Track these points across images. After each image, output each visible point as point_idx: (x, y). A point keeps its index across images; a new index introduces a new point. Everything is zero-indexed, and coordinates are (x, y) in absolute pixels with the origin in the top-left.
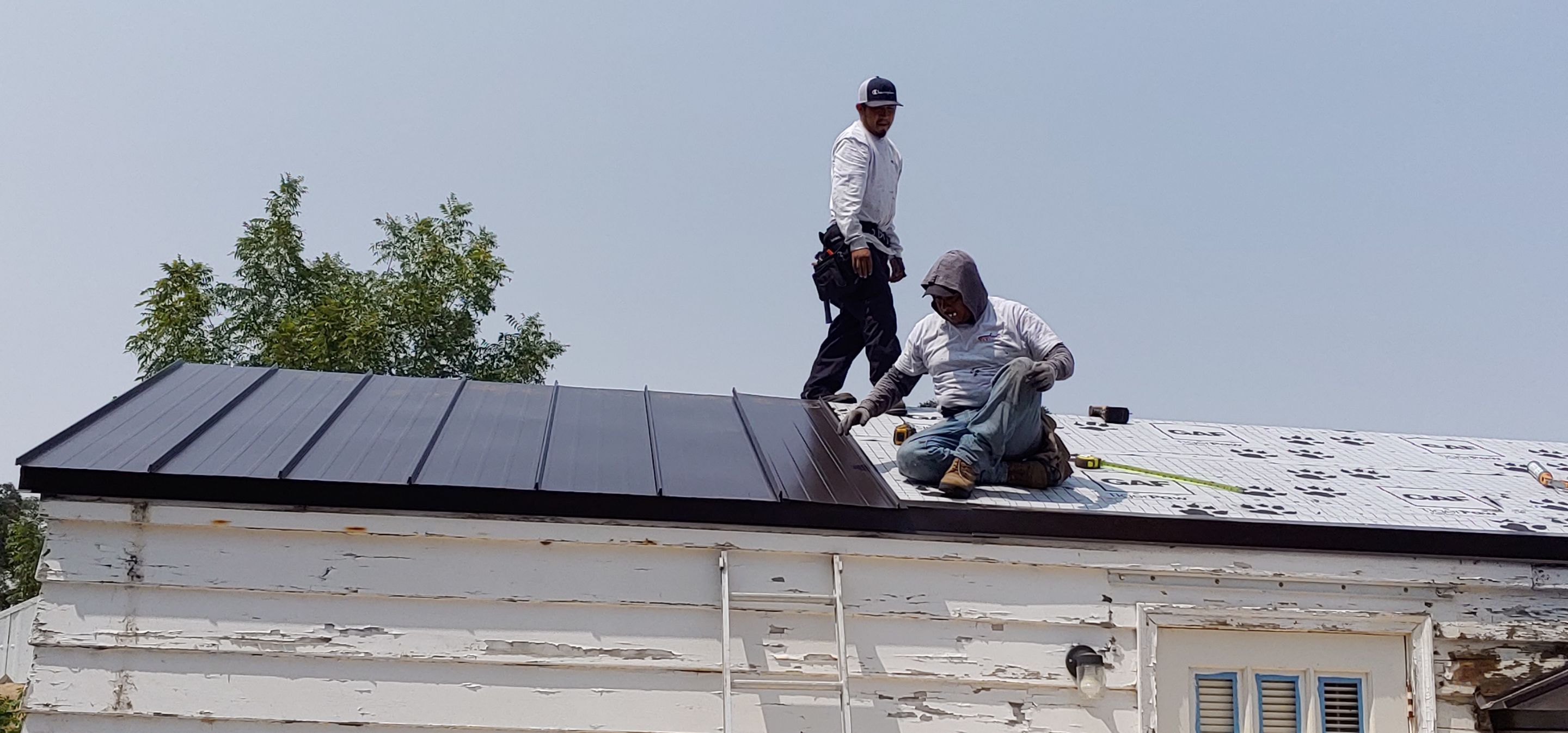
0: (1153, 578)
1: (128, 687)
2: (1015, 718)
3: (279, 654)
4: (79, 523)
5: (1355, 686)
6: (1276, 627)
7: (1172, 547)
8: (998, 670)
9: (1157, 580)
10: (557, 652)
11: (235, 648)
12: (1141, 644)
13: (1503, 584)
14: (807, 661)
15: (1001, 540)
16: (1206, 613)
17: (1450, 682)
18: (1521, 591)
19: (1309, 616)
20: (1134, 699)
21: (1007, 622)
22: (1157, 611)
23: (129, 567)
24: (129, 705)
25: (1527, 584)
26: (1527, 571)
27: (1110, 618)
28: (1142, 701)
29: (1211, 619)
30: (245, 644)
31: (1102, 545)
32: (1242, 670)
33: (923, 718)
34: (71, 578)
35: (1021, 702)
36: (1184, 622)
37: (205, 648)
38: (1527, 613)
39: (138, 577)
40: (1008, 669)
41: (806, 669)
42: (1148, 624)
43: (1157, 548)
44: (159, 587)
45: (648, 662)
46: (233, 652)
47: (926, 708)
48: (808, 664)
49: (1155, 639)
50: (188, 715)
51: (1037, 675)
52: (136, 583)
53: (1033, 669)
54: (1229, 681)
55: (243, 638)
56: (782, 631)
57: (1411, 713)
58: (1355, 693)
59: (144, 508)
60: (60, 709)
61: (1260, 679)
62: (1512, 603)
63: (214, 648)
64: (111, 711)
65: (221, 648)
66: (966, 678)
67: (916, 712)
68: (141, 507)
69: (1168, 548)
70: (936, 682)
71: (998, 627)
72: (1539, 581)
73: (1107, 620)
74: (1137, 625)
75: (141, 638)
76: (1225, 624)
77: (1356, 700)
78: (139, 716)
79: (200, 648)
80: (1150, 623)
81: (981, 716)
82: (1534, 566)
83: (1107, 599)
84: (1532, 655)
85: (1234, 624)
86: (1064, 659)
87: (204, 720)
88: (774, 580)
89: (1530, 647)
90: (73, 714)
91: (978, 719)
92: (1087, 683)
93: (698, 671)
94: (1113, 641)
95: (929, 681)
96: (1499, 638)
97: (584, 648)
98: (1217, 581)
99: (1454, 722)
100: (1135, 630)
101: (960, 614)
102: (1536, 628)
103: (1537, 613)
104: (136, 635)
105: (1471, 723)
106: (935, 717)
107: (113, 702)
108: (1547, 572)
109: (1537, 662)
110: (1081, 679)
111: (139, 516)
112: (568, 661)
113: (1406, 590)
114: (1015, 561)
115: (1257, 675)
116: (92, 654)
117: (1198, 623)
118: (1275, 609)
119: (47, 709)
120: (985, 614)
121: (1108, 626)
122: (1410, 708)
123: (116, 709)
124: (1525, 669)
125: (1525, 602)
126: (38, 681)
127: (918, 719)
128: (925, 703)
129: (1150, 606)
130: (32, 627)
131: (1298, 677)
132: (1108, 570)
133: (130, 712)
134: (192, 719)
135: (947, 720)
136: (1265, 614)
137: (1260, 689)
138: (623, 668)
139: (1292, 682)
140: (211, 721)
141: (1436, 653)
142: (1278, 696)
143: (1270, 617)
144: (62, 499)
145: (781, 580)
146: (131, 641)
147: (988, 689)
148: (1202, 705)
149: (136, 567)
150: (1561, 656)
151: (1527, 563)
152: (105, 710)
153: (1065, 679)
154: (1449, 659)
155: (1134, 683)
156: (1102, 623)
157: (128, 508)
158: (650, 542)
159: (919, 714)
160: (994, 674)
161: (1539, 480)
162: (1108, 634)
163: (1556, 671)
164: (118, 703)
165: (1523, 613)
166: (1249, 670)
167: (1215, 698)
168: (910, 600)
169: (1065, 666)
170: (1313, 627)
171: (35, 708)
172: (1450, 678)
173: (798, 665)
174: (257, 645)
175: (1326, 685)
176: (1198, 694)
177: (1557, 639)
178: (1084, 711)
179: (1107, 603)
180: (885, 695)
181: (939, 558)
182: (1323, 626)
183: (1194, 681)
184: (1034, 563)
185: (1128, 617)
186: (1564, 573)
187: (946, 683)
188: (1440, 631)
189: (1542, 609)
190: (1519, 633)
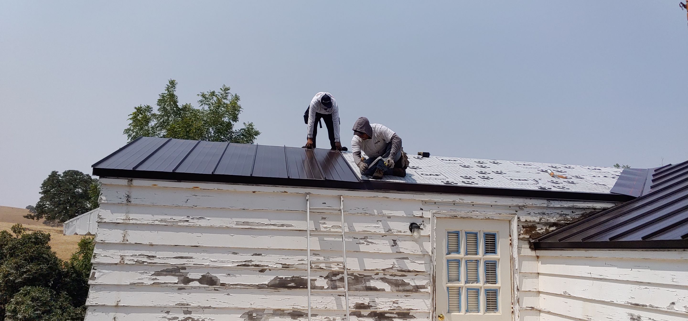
0: (435, 203)
1: (127, 235)
2: (394, 244)
3: (173, 225)
4: (111, 185)
5: (494, 235)
6: (471, 218)
7: (441, 194)
8: (389, 230)
9: (436, 203)
10: (257, 224)
11: (159, 223)
12: (431, 223)
13: (538, 205)
14: (332, 227)
15: (391, 191)
16: (451, 213)
17: (522, 234)
18: (544, 208)
19: (481, 214)
20: (429, 239)
21: (392, 216)
22: (436, 213)
23: (127, 199)
24: (127, 240)
25: (546, 205)
26: (545, 201)
27: (422, 215)
28: (432, 239)
29: (452, 215)
30: (162, 222)
31: (420, 193)
32: (461, 230)
33: (367, 244)
34: (109, 202)
35: (396, 240)
36: (444, 216)
37: (150, 223)
38: (545, 214)
39: (130, 202)
40: (392, 230)
41: (332, 230)
42: (433, 217)
43: (437, 194)
44: (136, 205)
45: (285, 228)
46: (159, 225)
47: (368, 242)
48: (333, 228)
49: (436, 221)
50: (145, 243)
51: (400, 232)
52: (129, 203)
53: (399, 230)
54: (457, 234)
55: (162, 220)
56: (325, 218)
57: (510, 243)
58: (494, 237)
59: (131, 180)
60: (106, 242)
61: (467, 233)
62: (540, 211)
63: (153, 223)
64: (122, 242)
65: (155, 223)
66: (380, 233)
67: (365, 242)
68: (130, 180)
69: (440, 194)
70: (371, 234)
71: (389, 217)
72: (549, 205)
73: (421, 215)
74: (430, 217)
75: (131, 220)
76: (456, 217)
77: (494, 239)
78: (130, 244)
79: (149, 223)
80: (434, 216)
81: (384, 244)
82: (547, 200)
83: (422, 209)
84: (546, 226)
85: (459, 217)
86: (409, 227)
87: (150, 245)
88: (323, 203)
89: (546, 224)
90: (110, 243)
91: (383, 244)
92: (415, 234)
93: (300, 231)
94: (423, 222)
95: (369, 233)
96: (537, 221)
97: (266, 224)
98: (454, 204)
99: (523, 246)
100: (430, 219)
101: (378, 214)
102: (548, 218)
103: (548, 214)
104: (129, 219)
105: (528, 246)
106: (370, 244)
107: (122, 239)
108: (551, 202)
109: (548, 228)
110: (413, 233)
111: (130, 183)
112: (261, 227)
113: (510, 207)
114: (395, 198)
115: (465, 232)
116: (116, 225)
117: (448, 216)
118: (471, 212)
119: (102, 242)
120: (385, 214)
121: (422, 217)
122: (510, 242)
123: (123, 242)
124: (544, 230)
125: (544, 211)
126: (99, 233)
127: (365, 245)
128: (367, 240)
129: (434, 211)
130: (97, 217)
131: (478, 233)
132: (422, 200)
133: (128, 243)
134: (146, 245)
135: (374, 245)
136: (468, 214)
137: (467, 236)
138: (277, 230)
139: (476, 234)
140: (152, 245)
141: (518, 226)
142: (472, 239)
143: (470, 215)
144: (106, 178)
145: (325, 203)
146: (128, 221)
147: (386, 236)
148: (449, 241)
149: (129, 199)
150: (555, 226)
151: (545, 199)
152: (120, 242)
153: (409, 232)
154: (522, 227)
155: (429, 234)
156: (420, 216)
157: (127, 181)
158: (286, 192)
159: (366, 243)
160: (388, 231)
161: (550, 175)
162: (421, 220)
163: (553, 231)
164: (124, 240)
165: (544, 214)
166: (463, 230)
167: (453, 239)
168: (363, 209)
169: (409, 229)
170: (482, 218)
171: (98, 241)
172: (522, 233)
173: (330, 229)
174: (166, 222)
175: (486, 235)
176: (448, 238)
177: (554, 221)
178: (414, 242)
179: (421, 210)
180: (355, 237)
181: (372, 197)
182: (485, 217)
183: (447, 234)
184: (400, 198)
185: (427, 214)
186: (556, 202)
187: (374, 234)
188: (520, 219)
189: (549, 213)
190: (543, 220)
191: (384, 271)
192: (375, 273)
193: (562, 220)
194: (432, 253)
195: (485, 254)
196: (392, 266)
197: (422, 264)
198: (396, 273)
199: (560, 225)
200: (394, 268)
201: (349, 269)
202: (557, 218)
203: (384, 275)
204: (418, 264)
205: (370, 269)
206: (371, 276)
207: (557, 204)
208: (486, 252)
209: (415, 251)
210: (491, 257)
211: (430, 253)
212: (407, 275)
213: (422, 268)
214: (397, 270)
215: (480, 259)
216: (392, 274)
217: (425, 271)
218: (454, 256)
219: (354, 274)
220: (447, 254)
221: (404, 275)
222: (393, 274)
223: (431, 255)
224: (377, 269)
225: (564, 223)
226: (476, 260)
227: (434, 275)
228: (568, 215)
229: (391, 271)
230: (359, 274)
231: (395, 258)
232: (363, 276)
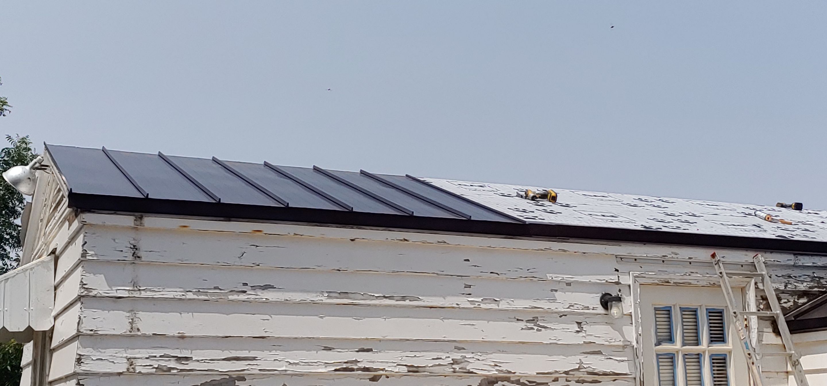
0: (636, 260)
1: (137, 319)
2: (579, 330)
3: (219, 300)
4: (103, 226)
5: (721, 313)
6: (690, 284)
7: (645, 244)
8: (570, 306)
9: (638, 261)
10: (363, 297)
11: (195, 297)
12: (633, 292)
13: (782, 263)
15: (569, 240)
16: (660, 277)
17: (762, 310)
18: (790, 266)
19: (703, 278)
20: (631, 319)
21: (573, 282)
22: (639, 276)
23: (132, 252)
24: (138, 329)
25: (792, 263)
26: (792, 257)
27: (619, 280)
28: (635, 320)
29: (662, 280)
30: (200, 295)
32: (674, 306)
33: (538, 330)
34: (100, 258)
35: (581, 321)
36: (650, 281)
39: (139, 257)
40: (575, 305)
41: (483, 306)
42: (635, 283)
43: (638, 245)
44: (150, 263)
45: (407, 302)
47: (539, 326)
48: (484, 303)
49: (639, 290)
50: (172, 334)
51: (588, 308)
52: (138, 261)
53: (586, 305)
54: (668, 311)
55: (199, 291)
56: (470, 286)
57: (746, 325)
58: (722, 316)
59: (141, 218)
61: (682, 309)
62: (785, 272)
64: (128, 333)
65: (188, 297)
66: (557, 310)
67: (534, 327)
68: (139, 218)
69: (643, 245)
70: (542, 312)
71: (569, 284)
72: (797, 262)
73: (617, 281)
74: (631, 283)
75: (143, 292)
76: (668, 282)
77: (722, 319)
78: (144, 336)
80: (637, 282)
81: (564, 329)
82: (795, 254)
83: (617, 270)
84: (794, 297)
85: (672, 282)
86: (599, 300)
87: (179, 337)
88: (465, 260)
89: (793, 293)
90: (106, 335)
91: (562, 330)
92: (615, 310)
93: (432, 307)
94: (620, 291)
95: (539, 311)
96: (780, 289)
97: (377, 295)
98: (663, 261)
99: (765, 330)
100: (629, 286)
101: (552, 278)
102: (795, 284)
103: (796, 277)
104: (139, 290)
106: (543, 329)
107: (129, 328)
108: (799, 257)
109: (796, 300)
110: (611, 309)
112: (369, 302)
113: (742, 266)
114: (576, 251)
115: (680, 308)
116: (114, 301)
117: (656, 282)
118: (689, 275)
119: (92, 333)
120: (562, 278)
121: (618, 283)
122: (746, 323)
123: (131, 332)
124: (791, 303)
125: (791, 272)
126: (85, 317)
127: (535, 331)
128: (538, 323)
129: (637, 273)
131: (697, 309)
132: (616, 255)
133: (139, 333)
134: (173, 337)
135: (548, 330)
136: (685, 277)
137: (681, 314)
138: (395, 306)
139: (695, 311)
140: (183, 337)
141: (756, 296)
142: (689, 318)
143: (687, 279)
144: (94, 212)
145: (468, 260)
147: (566, 315)
148: (657, 323)
149: (136, 252)
150: (806, 297)
151: (790, 254)
152: (125, 332)
153: (601, 309)
154: (761, 299)
155: (630, 311)
156: (615, 282)
157: (132, 218)
158: (405, 240)
159: (536, 328)
160: (568, 308)
162: (617, 287)
163: (804, 304)
164: (132, 328)
165: (790, 277)
166: (677, 305)
167: (663, 319)
168: (529, 271)
169: (599, 303)
170: (705, 284)
171: (85, 332)
172: (762, 308)
173: (479, 304)
174: (207, 295)
175: (710, 312)
176: (656, 318)
177: (804, 289)
178: (609, 326)
179: (616, 272)
180: (519, 319)
181: (542, 250)
182: (710, 283)
183: (654, 311)
184: (584, 252)
185: (627, 280)
186: (807, 258)
187: (547, 312)
188: (758, 286)
189: (797, 275)
190: (789, 286)
191: (567, 374)
192: (553, 379)
193: (816, 287)
194: (637, 342)
195: (709, 344)
196: (578, 365)
197: (623, 361)
198: (585, 377)
199: (812, 294)
200: (582, 369)
201: (514, 373)
202: (808, 283)
203: (567, 381)
204: (617, 362)
205: (546, 372)
206: (547, 383)
207: (807, 261)
208: (712, 341)
209: (611, 341)
210: (718, 348)
211: (634, 343)
212: (601, 381)
213: (623, 368)
214: (586, 373)
215: (704, 352)
216: (578, 380)
217: (628, 372)
218: (666, 347)
219: (521, 381)
220: (656, 345)
221: (596, 380)
222: (580, 379)
223: (635, 346)
224: (556, 372)
225: (819, 291)
226: (698, 354)
227: (642, 380)
228: (823, 278)
229: (577, 374)
230: (528, 381)
231: (581, 352)
232: (534, 384)
